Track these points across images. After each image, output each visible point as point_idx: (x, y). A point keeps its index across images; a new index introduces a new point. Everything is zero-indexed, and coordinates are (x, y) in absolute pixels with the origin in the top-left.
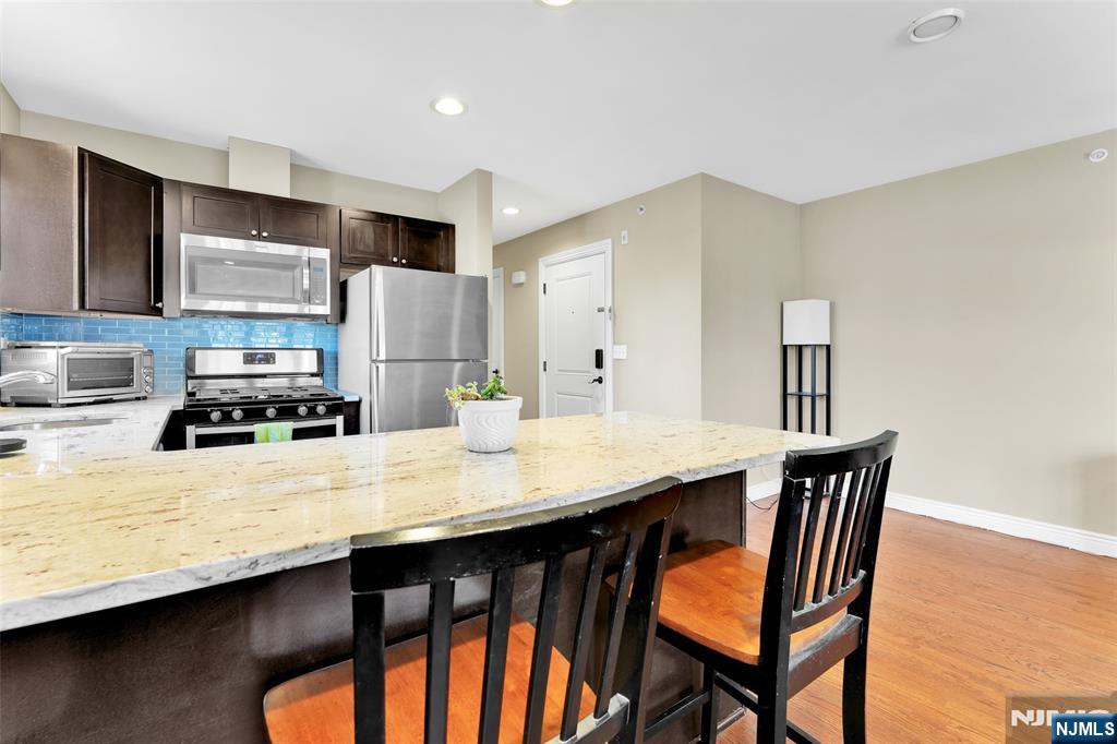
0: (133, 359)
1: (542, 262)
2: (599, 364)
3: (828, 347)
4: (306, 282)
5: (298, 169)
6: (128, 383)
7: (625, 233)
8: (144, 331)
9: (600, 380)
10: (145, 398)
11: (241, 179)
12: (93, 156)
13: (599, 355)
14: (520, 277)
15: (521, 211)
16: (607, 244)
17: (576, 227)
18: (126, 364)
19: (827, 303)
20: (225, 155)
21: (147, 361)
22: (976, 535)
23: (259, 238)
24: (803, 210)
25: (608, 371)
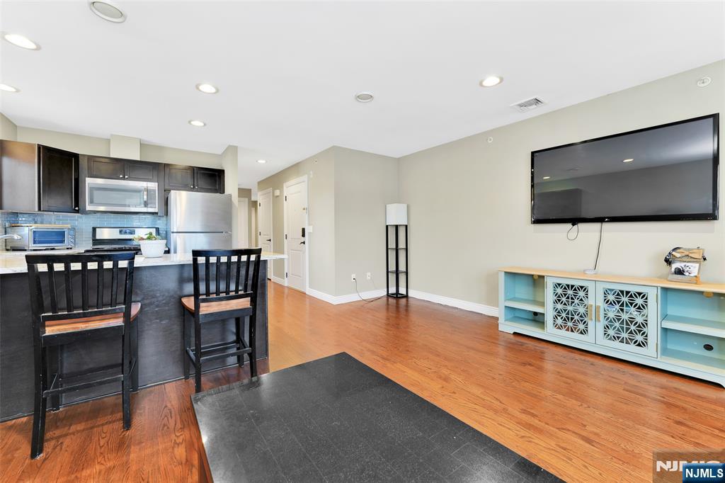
0: (64, 232)
1: (285, 185)
2: (303, 235)
3: (406, 226)
4: (145, 197)
5: (143, 146)
6: (62, 242)
7: (311, 172)
8: (73, 220)
9: (304, 243)
10: (71, 248)
11: (116, 153)
12: (44, 147)
13: (303, 230)
14: (277, 193)
15: (267, 162)
16: (305, 178)
17: (293, 169)
18: (62, 234)
19: (405, 206)
20: (108, 141)
21: (72, 232)
22: (454, 311)
23: (124, 178)
24: (399, 161)
25: (306, 239)
